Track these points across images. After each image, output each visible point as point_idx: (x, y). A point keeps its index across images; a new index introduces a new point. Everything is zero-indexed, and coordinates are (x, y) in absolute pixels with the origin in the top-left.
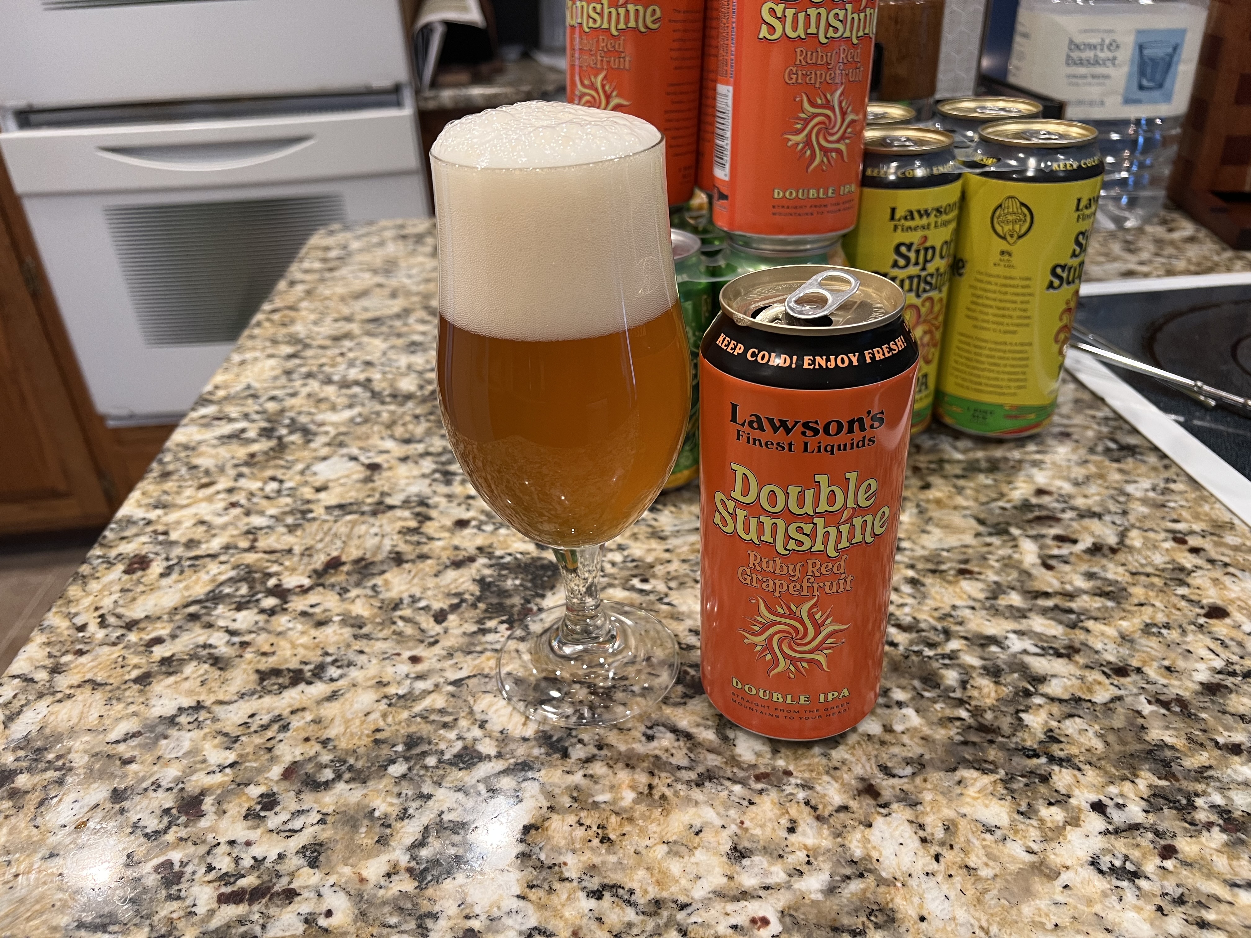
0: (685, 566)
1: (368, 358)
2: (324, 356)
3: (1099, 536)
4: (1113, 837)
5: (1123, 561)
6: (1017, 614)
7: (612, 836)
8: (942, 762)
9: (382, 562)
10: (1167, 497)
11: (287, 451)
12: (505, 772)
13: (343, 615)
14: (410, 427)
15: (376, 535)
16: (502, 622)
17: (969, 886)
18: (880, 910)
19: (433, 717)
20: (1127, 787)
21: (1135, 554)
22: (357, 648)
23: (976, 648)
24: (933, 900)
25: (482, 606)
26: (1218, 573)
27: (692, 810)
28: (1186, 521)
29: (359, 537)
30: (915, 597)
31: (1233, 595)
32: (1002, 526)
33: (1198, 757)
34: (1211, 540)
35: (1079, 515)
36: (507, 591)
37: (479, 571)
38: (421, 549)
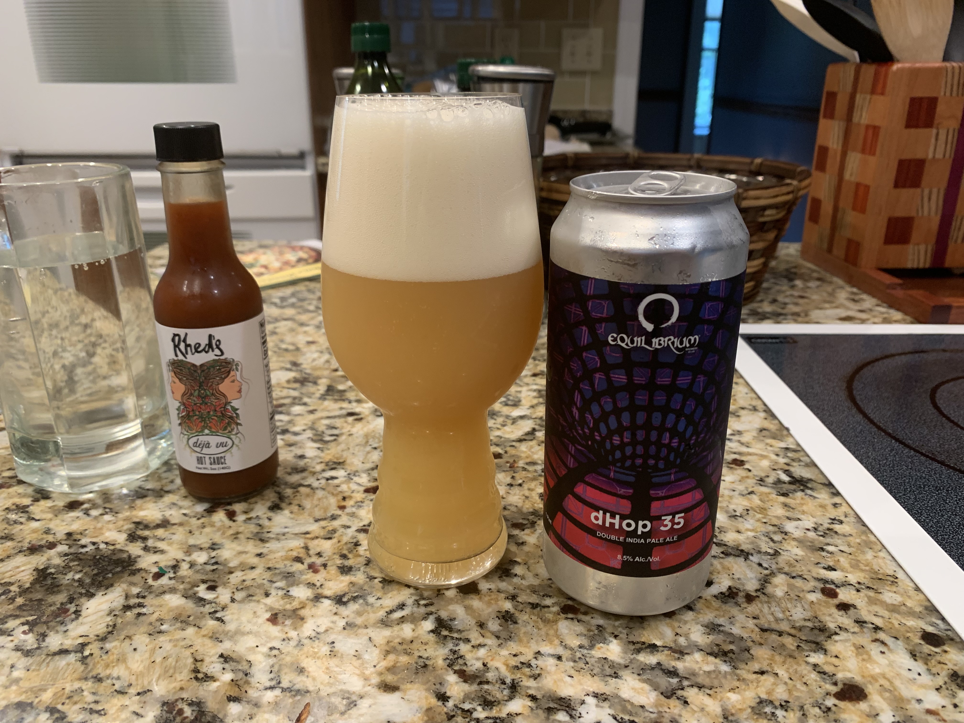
3: (739, 579)
5: (757, 612)
6: (608, 671)
10: (828, 540)
16: (26, 623)
21: (774, 604)
23: (540, 712)
26: (865, 639)
28: (842, 570)
30: (498, 637)
31: (877, 670)
34: (866, 595)
35: (722, 553)
36: (58, 586)
37: (48, 560)
38: (12, 530)
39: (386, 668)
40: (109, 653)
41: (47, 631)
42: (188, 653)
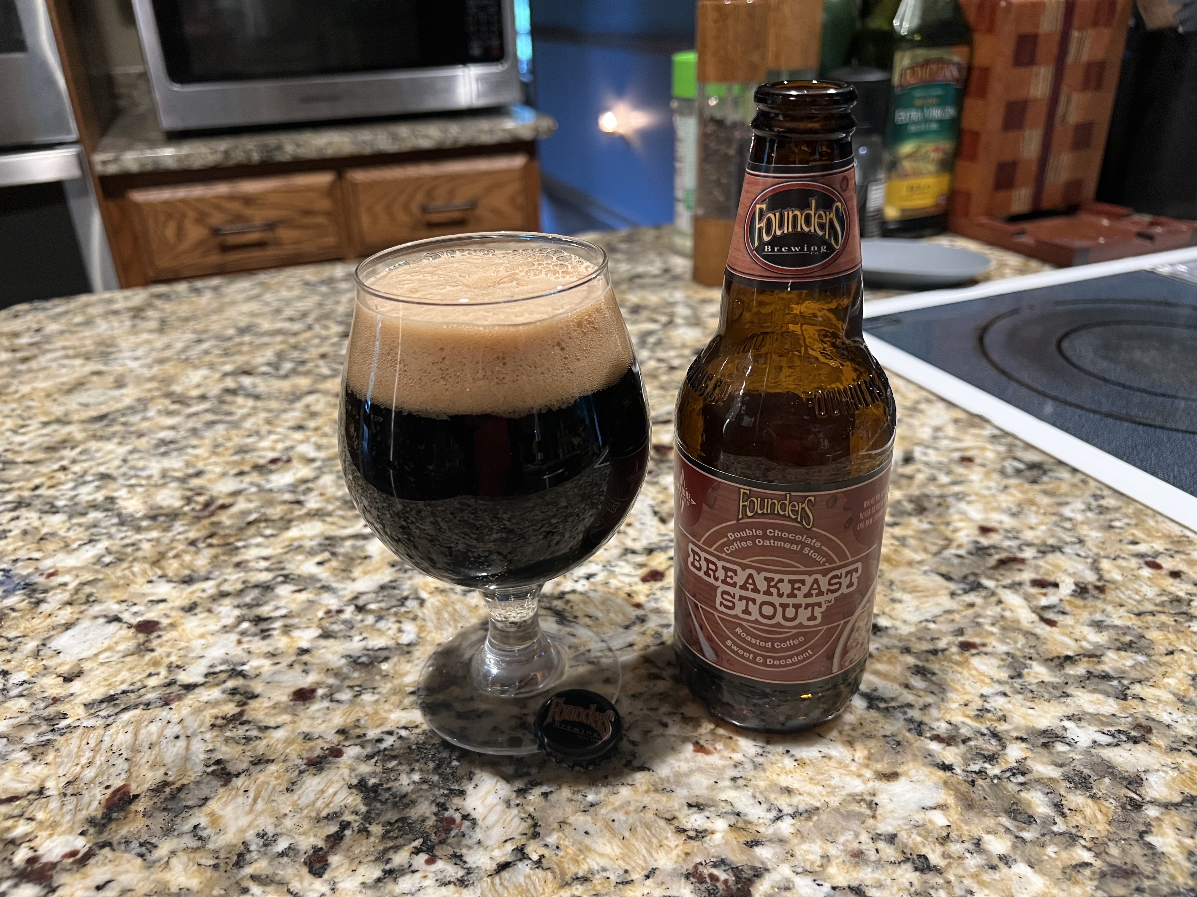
0: (639, 704)
1: (102, 469)
2: (37, 474)
3: (1074, 573)
5: (1118, 600)
6: (1057, 693)
9: (197, 783)
10: (1108, 517)
14: (187, 558)
15: (177, 737)
16: (417, 851)
21: (1123, 589)
23: (1040, 750)
25: (376, 829)
28: (1145, 541)
29: (151, 746)
30: (933, 693)
32: (971, 578)
34: (1182, 559)
35: (1039, 551)
36: (405, 796)
37: (352, 770)
38: (255, 749)
39: (865, 758)
40: (562, 847)
41: (457, 850)
42: (649, 816)
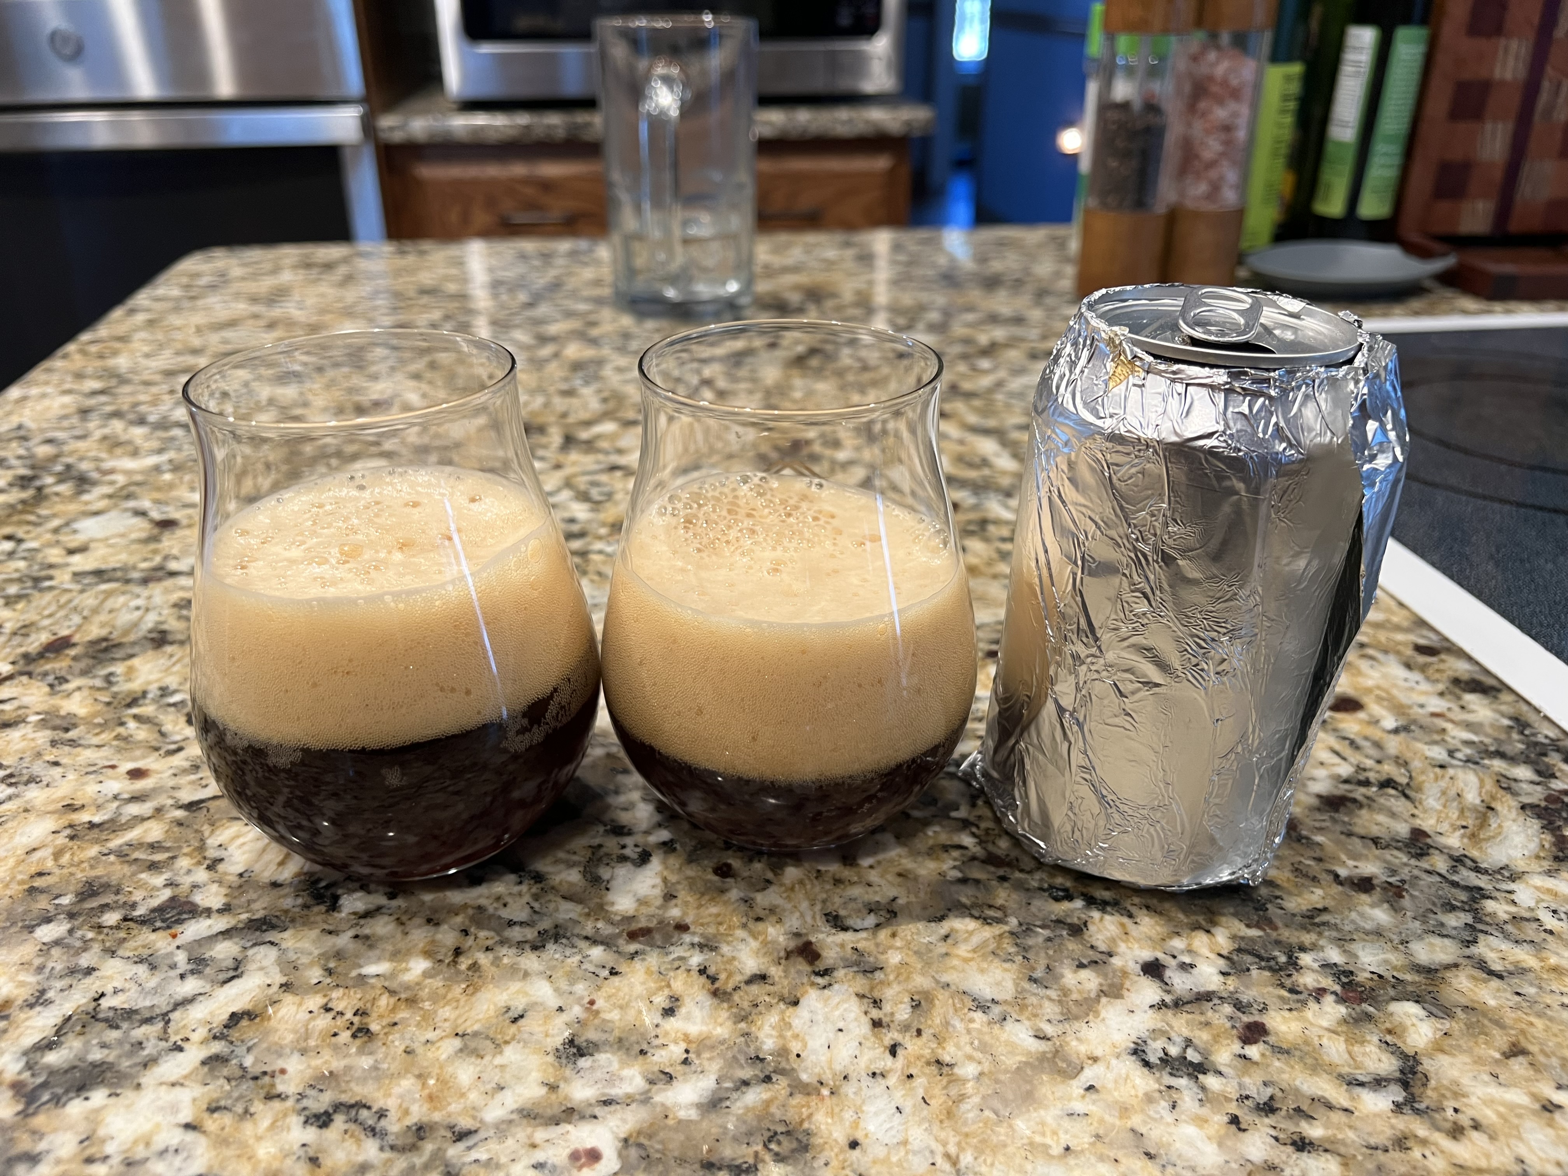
4: (1170, 1013)
7: (374, 1027)
8: (925, 908)
9: (134, 644)
11: (45, 504)
12: (226, 934)
13: (47, 713)
15: (138, 608)
17: (937, 1091)
18: (788, 1133)
19: (137, 855)
20: (1200, 941)
22: (51, 758)
24: (876, 1114)
27: (515, 986)
29: (111, 611)
31: (1370, 683)
33: (1307, 896)
